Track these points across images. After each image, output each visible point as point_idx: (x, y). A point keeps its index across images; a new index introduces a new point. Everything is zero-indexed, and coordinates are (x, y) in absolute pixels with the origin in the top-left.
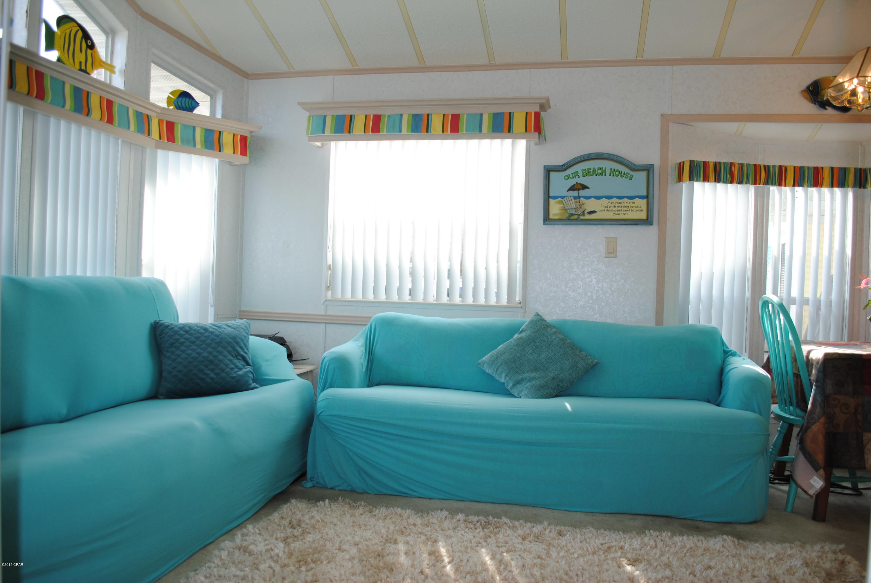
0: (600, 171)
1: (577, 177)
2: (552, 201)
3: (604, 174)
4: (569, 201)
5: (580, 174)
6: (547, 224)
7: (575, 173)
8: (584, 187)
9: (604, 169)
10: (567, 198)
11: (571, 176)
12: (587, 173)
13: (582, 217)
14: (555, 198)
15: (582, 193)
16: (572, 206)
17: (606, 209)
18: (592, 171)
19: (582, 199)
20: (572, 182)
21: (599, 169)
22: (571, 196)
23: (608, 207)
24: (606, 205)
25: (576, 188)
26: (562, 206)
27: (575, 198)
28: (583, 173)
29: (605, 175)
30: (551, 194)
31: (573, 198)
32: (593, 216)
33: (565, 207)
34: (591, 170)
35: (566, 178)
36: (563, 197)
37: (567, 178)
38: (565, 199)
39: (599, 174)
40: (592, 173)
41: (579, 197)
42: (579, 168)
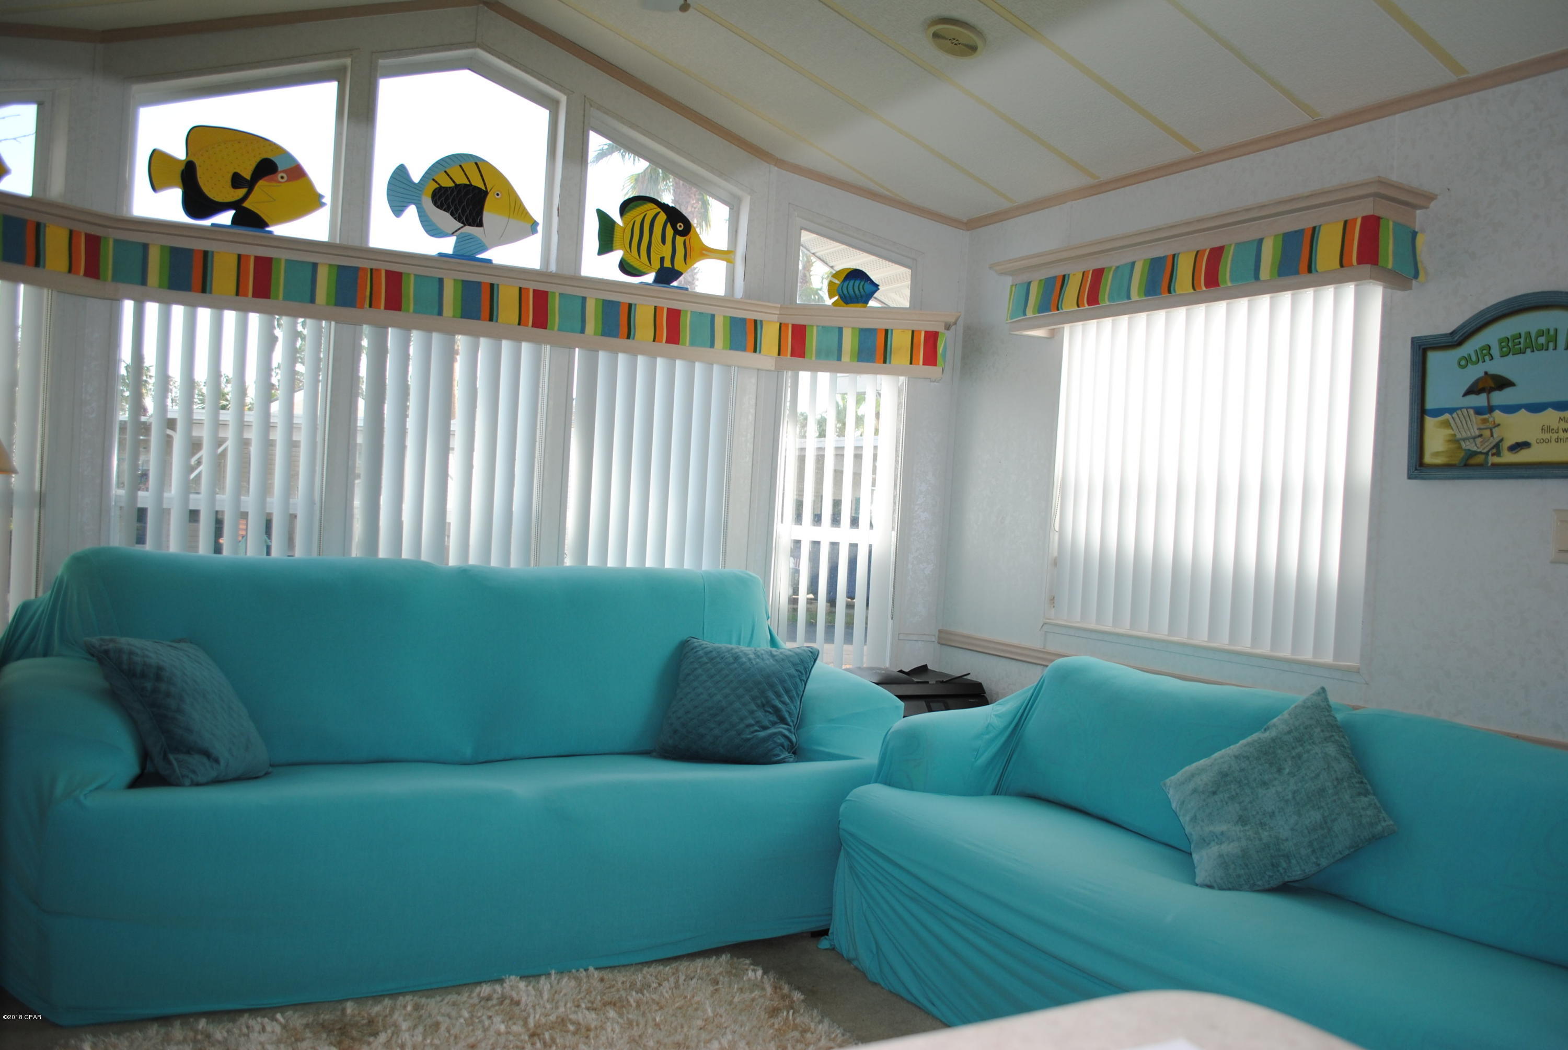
0: (1542, 340)
1: (1487, 358)
2: (1430, 422)
3: (1551, 345)
4: (1464, 422)
5: (1495, 351)
6: (1416, 478)
7: (1482, 349)
8: (1502, 383)
9: (1552, 332)
10: (1459, 412)
11: (1474, 358)
12: (1511, 346)
13: (1496, 460)
14: (1437, 413)
15: (1498, 398)
16: (1472, 431)
17: (1555, 436)
18: (1522, 340)
19: (1497, 414)
20: (1475, 373)
21: (1541, 333)
22: (1467, 408)
23: (1561, 431)
24: (1554, 426)
25: (1480, 386)
26: (1450, 432)
27: (1479, 411)
28: (1501, 348)
29: (1555, 348)
30: (1429, 405)
31: (1471, 412)
32: (1523, 456)
33: (1455, 435)
34: (1520, 338)
35: (1463, 363)
36: (1451, 411)
37: (1465, 362)
38: (1455, 415)
39: (1543, 348)
40: (1522, 346)
41: (1491, 409)
42: (1491, 336)
